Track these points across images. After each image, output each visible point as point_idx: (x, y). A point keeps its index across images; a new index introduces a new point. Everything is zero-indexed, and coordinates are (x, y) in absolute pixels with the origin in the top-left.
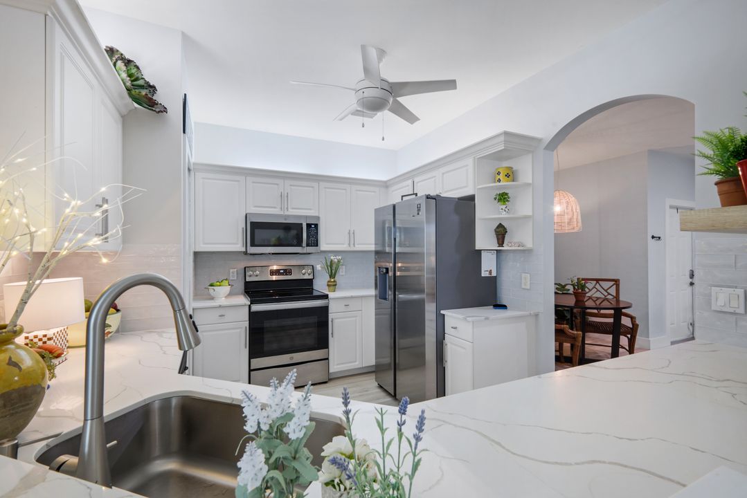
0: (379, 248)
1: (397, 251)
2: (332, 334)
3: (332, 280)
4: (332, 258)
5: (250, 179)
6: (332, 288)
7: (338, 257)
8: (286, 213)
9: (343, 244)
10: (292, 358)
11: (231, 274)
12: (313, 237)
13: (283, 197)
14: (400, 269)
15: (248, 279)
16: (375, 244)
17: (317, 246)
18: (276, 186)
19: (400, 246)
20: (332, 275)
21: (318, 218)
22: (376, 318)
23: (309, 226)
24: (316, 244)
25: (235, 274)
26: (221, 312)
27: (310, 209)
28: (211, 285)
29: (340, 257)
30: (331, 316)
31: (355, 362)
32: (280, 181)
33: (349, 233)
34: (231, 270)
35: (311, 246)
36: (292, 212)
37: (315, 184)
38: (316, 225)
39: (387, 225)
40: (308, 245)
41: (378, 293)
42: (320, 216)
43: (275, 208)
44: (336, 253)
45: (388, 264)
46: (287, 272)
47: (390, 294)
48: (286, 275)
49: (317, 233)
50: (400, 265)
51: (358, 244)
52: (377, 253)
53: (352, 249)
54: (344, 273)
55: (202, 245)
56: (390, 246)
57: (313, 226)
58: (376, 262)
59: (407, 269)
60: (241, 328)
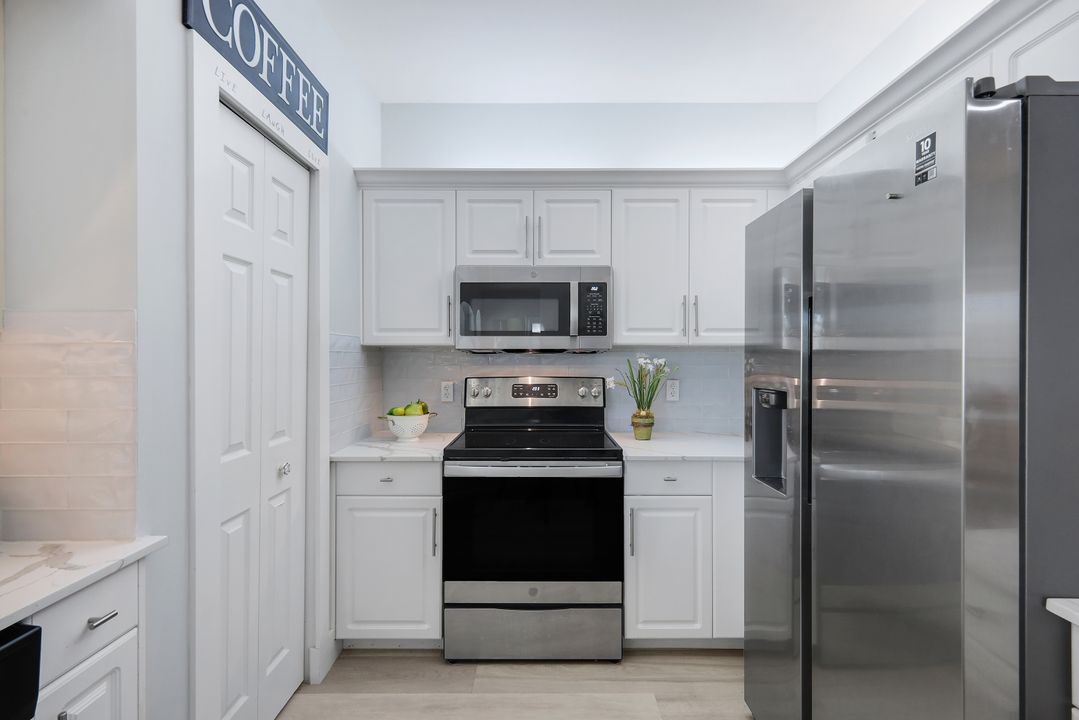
0: (762, 339)
1: (814, 348)
2: (632, 545)
3: (643, 413)
4: (641, 361)
5: (465, 195)
6: (643, 431)
7: (656, 361)
8: (539, 263)
9: (670, 330)
10: (533, 592)
11: (443, 391)
12: (595, 314)
13: (532, 230)
14: (825, 393)
15: (472, 402)
16: (747, 330)
17: (604, 333)
18: (516, 205)
19: (826, 334)
20: (644, 402)
21: (608, 270)
22: (746, 520)
23: (584, 288)
24: (602, 330)
25: (451, 391)
26: (386, 472)
27: (592, 252)
28: (391, 414)
29: (662, 361)
30: (629, 503)
31: (693, 621)
32: (525, 194)
33: (684, 304)
34: (444, 384)
35: (592, 334)
36: (549, 260)
37: (603, 195)
38: (603, 287)
39: (784, 281)
40: (582, 331)
41: (751, 452)
42: (614, 266)
43: (514, 252)
44: (652, 350)
45: (787, 380)
46: (546, 390)
47: (791, 456)
48: (546, 396)
49: (604, 303)
50: (823, 382)
51: (707, 330)
52: (751, 351)
53: (693, 341)
54: (676, 398)
55: (375, 334)
56: (794, 333)
57: (593, 289)
58: (748, 374)
59: (846, 394)
60: (427, 509)
